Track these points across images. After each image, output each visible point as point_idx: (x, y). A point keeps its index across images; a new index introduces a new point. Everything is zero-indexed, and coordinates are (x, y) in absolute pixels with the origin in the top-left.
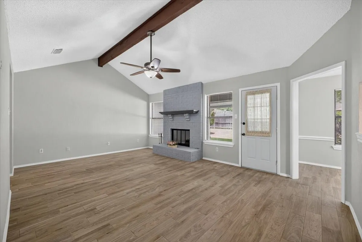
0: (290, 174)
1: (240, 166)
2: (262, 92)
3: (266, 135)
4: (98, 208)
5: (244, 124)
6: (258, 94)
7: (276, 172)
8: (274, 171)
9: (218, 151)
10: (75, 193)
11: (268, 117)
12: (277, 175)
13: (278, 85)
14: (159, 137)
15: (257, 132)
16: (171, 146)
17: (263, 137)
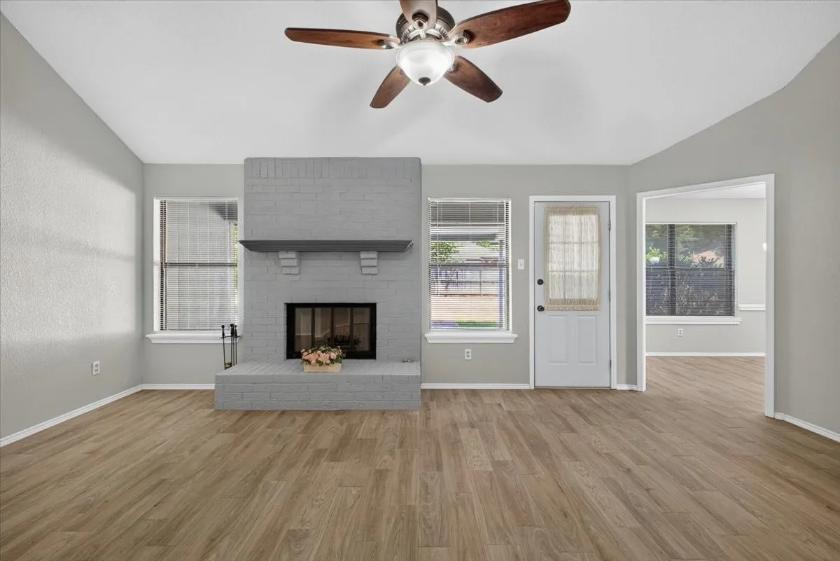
0: (636, 384)
1: (533, 388)
2: (581, 209)
3: (591, 307)
5: (540, 282)
6: (574, 214)
7: (608, 385)
8: (606, 384)
9: (470, 358)
11: (596, 267)
12: (610, 391)
13: (612, 199)
14: (224, 336)
15: (571, 302)
16: (323, 368)
17: (582, 313)
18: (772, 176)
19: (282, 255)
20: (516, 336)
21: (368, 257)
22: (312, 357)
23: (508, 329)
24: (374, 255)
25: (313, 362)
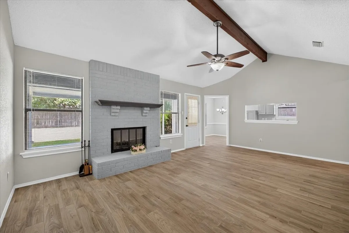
0: (204, 144)
1: (185, 149)
2: (194, 98)
3: (196, 125)
4: (298, 189)
5: (186, 118)
8: (198, 145)
9: (171, 143)
10: (300, 212)
13: (200, 96)
15: (193, 124)
18: (228, 96)
19: (113, 107)
20: (182, 134)
21: (146, 110)
22: (137, 148)
23: (179, 132)
24: (149, 109)
25: (138, 150)
